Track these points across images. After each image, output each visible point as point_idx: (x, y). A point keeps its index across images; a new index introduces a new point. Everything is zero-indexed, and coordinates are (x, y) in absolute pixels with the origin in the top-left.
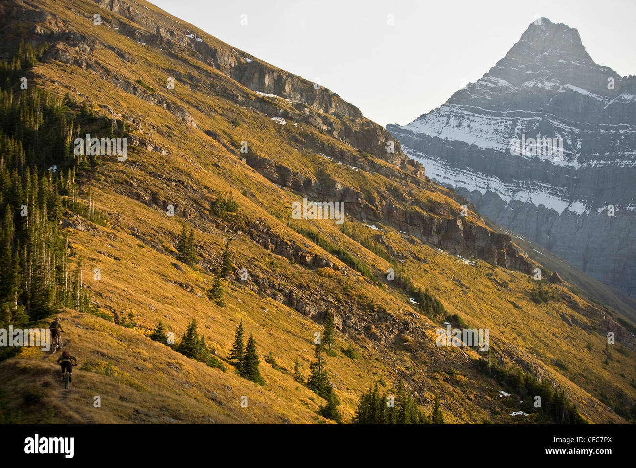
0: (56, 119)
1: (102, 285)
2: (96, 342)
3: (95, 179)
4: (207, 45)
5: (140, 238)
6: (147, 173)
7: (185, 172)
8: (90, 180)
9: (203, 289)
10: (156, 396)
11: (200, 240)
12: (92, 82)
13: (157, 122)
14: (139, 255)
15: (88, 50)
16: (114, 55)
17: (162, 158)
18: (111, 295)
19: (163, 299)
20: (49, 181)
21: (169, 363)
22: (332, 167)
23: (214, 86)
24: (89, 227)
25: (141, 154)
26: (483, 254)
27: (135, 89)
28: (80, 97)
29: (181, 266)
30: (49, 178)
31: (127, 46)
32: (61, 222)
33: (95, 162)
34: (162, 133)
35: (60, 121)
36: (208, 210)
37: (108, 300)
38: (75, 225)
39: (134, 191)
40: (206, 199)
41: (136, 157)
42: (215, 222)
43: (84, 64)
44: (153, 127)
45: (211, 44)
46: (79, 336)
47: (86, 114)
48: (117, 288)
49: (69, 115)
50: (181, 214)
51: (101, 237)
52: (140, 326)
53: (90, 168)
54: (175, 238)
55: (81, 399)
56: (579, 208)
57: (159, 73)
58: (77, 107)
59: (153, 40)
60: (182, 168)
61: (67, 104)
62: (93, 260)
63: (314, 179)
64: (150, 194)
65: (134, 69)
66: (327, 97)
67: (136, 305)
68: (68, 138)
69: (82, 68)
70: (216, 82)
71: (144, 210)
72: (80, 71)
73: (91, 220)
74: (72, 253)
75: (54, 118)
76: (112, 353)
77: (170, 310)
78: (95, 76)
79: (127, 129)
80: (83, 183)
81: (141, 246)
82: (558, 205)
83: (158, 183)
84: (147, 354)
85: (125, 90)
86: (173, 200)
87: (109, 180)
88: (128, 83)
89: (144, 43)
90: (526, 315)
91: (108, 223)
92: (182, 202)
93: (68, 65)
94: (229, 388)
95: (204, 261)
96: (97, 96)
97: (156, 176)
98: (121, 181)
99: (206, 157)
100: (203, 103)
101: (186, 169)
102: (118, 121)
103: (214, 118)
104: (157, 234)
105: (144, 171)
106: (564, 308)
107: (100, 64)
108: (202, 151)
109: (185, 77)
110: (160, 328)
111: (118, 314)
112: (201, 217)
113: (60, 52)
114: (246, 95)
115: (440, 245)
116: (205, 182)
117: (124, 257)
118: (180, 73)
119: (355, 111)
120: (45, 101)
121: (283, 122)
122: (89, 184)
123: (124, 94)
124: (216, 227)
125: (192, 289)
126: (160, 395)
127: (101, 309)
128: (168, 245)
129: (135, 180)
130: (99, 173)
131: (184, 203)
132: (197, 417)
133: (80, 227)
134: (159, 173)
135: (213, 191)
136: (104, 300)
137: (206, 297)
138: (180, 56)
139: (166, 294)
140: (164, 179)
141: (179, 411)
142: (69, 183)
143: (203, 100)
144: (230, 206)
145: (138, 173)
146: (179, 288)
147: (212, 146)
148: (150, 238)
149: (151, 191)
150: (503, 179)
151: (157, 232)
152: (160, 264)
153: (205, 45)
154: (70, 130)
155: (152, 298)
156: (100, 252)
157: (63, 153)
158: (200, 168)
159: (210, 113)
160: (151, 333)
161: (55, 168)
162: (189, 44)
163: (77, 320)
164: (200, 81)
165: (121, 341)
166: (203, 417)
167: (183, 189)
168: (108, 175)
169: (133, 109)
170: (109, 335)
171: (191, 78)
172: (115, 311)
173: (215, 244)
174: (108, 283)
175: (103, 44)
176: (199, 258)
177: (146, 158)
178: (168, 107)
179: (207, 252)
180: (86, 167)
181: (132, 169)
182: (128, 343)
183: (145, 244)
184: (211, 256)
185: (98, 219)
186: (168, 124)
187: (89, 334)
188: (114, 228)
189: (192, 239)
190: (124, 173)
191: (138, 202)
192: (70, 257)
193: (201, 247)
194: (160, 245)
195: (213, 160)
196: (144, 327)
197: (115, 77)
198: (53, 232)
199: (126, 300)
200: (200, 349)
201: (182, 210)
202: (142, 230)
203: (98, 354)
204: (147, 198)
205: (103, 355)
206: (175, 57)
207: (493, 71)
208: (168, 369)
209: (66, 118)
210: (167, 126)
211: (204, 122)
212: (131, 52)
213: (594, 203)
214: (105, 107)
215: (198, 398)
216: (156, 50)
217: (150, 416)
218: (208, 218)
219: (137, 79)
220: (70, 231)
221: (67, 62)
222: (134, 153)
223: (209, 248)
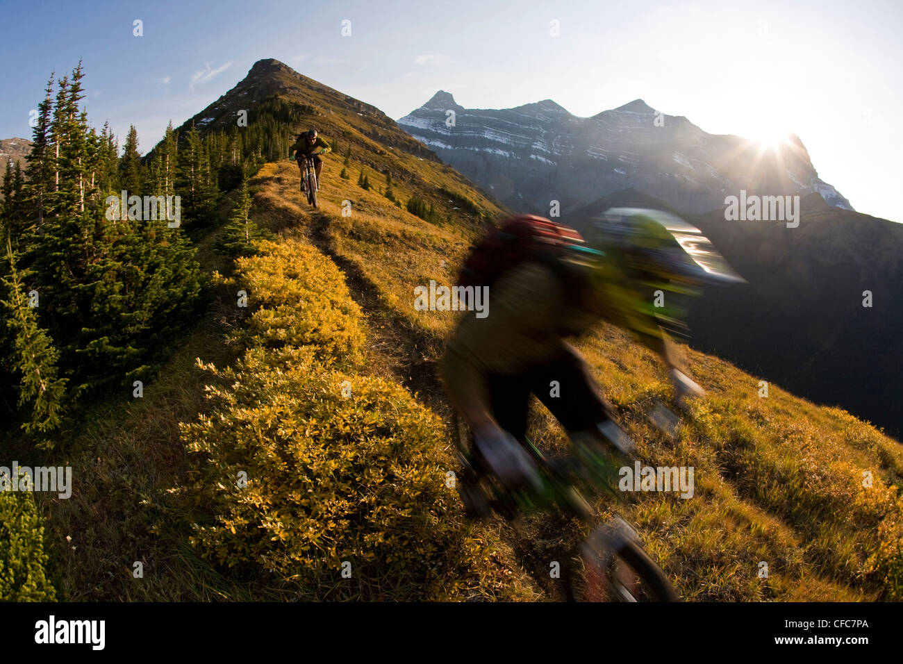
11: (339, 145)
22: (377, 129)
23: (339, 104)
25: (317, 117)
26: (427, 157)
28: (295, 101)
33: (300, 120)
35: (287, 107)
36: (342, 135)
40: (341, 131)
41: (315, 118)
42: (345, 139)
47: (297, 105)
56: (449, 147)
63: (371, 132)
66: (374, 109)
82: (443, 146)
90: (441, 176)
97: (322, 123)
106: (453, 175)
114: (349, 107)
115: (413, 154)
119: (383, 113)
121: (361, 115)
144: (350, 133)
145: (316, 122)
150: (426, 138)
171: (331, 101)
180: (296, 121)
184: (343, 150)
193: (340, 147)
207: (425, 106)
209: (290, 107)
213: (454, 146)
214: (304, 103)
218: (342, 137)
221: (290, 94)
222: (314, 116)
223: (343, 148)
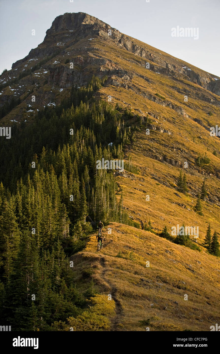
0: (112, 118)
1: (135, 207)
2: (127, 240)
3: (133, 149)
4: (193, 72)
5: (157, 180)
6: (161, 144)
7: (181, 143)
8: (130, 150)
9: (191, 206)
10: (154, 270)
11: (190, 179)
12: (131, 96)
13: (167, 116)
14: (156, 189)
15: (129, 78)
16: (143, 80)
17: (169, 136)
18: (140, 212)
19: (169, 213)
20: (108, 151)
21: (166, 250)
23: (198, 95)
24: (129, 175)
25: (157, 135)
27: (155, 98)
28: (125, 105)
29: (179, 194)
30: (108, 150)
31: (150, 75)
32: (114, 173)
33: (133, 140)
34: (169, 121)
35: (114, 118)
36: (194, 163)
37: (138, 215)
38: (122, 175)
39: (154, 154)
40: (193, 157)
41: (154, 136)
42: (198, 170)
43: (127, 86)
44: (165, 118)
45: (196, 72)
46: (118, 237)
47: (127, 114)
48: (143, 208)
49: (118, 115)
50: (179, 166)
51: (136, 180)
52: (155, 228)
53: (130, 143)
54: (176, 179)
55: (113, 274)
57: (168, 89)
58: (122, 110)
59: (164, 71)
60: (179, 141)
61: (117, 109)
62: (132, 193)
64: (162, 156)
65: (155, 87)
67: (153, 217)
68: (118, 127)
69: (125, 88)
70: (199, 92)
71: (159, 165)
72: (125, 90)
73: (130, 171)
74: (120, 190)
75: (110, 117)
76: (135, 247)
77: (172, 219)
78: (133, 93)
79: (149, 121)
80: (126, 151)
81: (158, 184)
83: (167, 149)
84: (154, 246)
85: (149, 99)
86: (175, 159)
87: (140, 149)
88: (151, 95)
89: (159, 73)
91: (140, 173)
92: (179, 159)
93: (118, 87)
94: (199, 262)
95: (192, 191)
96: (134, 103)
97: (166, 146)
98: (147, 150)
99: (194, 133)
100: (192, 103)
101: (182, 142)
102: (144, 117)
103: (198, 112)
104: (166, 177)
105: (159, 143)
107: (135, 86)
108: (192, 130)
109: (182, 90)
110: (165, 230)
111: (143, 222)
112: (190, 167)
113: (114, 80)
114: (215, 98)
116: (192, 148)
117: (148, 190)
118: (179, 88)
120: (105, 108)
122: (130, 152)
123: (148, 101)
124: (198, 172)
125: (185, 206)
126: (157, 270)
127: (134, 220)
128: (172, 183)
129: (154, 149)
130: (135, 145)
131: (181, 160)
132: (176, 281)
133: (124, 176)
134: (167, 144)
135: (196, 153)
136: (136, 215)
137: (193, 210)
138: (179, 79)
139: (171, 210)
140: (170, 147)
141: (166, 278)
142: (119, 151)
143: (192, 102)
144: (205, 161)
146: (178, 206)
147: (197, 127)
148: (162, 180)
149: (163, 154)
151: (166, 176)
152: (167, 194)
153: (192, 72)
154: (119, 123)
155: (163, 212)
156: (135, 189)
157: (116, 136)
158: (189, 141)
159: (196, 109)
160: (161, 232)
161: (112, 144)
162: (184, 72)
163: (118, 228)
164: (190, 92)
165: (141, 239)
166: (179, 281)
167: (180, 152)
168: (139, 147)
169: (154, 109)
170: (135, 236)
171: (185, 90)
172: (141, 221)
173: (198, 181)
174: (138, 206)
175: (138, 75)
176: (189, 189)
177: (160, 137)
178: (173, 108)
179: (193, 186)
180: (128, 143)
181: (152, 143)
182: (145, 240)
183: (160, 183)
184: (196, 188)
185: (134, 171)
186: (173, 117)
187: (124, 236)
188: (143, 175)
189: (185, 180)
190: (148, 145)
191: (156, 160)
192: (119, 192)
193: (190, 183)
194: (168, 183)
195: (198, 135)
196: (157, 229)
197: (144, 93)
198: (110, 179)
199: (148, 215)
200: (187, 240)
201: (180, 164)
202: (158, 175)
203: (127, 247)
204: (161, 158)
205: (130, 248)
206: (176, 80)
208: (166, 253)
209: (117, 117)
210: (173, 118)
211: (193, 114)
212: (153, 78)
214: (138, 110)
215: (181, 269)
216: (166, 76)
217: (149, 282)
218: (194, 167)
219: (155, 93)
220: (119, 178)
221: (117, 86)
222: (153, 134)
223: (194, 184)
